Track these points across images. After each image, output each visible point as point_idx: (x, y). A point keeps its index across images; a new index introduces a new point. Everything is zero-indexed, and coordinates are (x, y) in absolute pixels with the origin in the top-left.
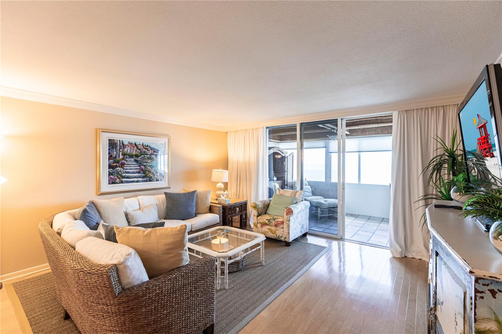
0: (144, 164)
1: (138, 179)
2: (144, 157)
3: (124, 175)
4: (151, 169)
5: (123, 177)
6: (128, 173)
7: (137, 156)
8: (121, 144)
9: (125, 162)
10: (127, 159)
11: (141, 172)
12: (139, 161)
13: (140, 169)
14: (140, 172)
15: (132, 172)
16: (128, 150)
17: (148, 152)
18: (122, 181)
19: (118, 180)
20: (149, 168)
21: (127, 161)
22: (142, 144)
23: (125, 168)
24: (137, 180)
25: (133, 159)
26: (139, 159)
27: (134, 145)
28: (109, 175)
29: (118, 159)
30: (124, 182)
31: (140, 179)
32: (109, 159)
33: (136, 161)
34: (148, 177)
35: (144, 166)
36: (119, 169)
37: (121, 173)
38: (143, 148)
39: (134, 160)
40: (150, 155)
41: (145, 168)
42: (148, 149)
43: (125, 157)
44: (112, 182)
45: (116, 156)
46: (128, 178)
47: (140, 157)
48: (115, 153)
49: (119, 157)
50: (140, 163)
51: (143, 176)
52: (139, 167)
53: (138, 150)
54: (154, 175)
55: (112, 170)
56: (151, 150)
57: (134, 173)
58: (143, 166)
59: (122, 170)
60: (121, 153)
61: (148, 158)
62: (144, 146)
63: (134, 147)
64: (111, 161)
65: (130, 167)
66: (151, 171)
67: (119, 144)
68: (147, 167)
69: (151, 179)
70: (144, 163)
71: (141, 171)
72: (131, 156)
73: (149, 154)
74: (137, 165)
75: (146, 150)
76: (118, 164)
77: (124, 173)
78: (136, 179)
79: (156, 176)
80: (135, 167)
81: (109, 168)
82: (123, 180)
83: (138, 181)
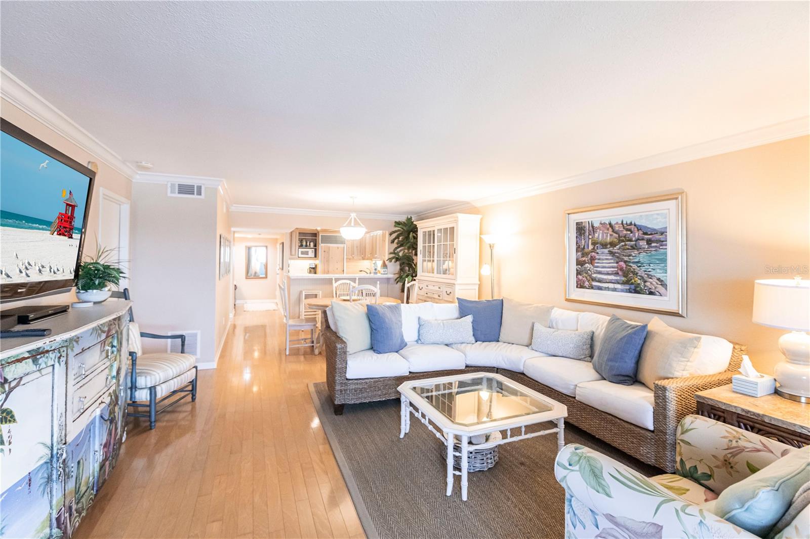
0: (626, 259)
1: (615, 285)
2: (625, 245)
3: (594, 275)
4: (638, 269)
5: (594, 280)
6: (600, 273)
7: (613, 244)
8: (591, 228)
9: (596, 255)
10: (598, 251)
11: (620, 273)
12: (615, 253)
13: (617, 268)
14: (618, 273)
15: (605, 272)
16: (599, 236)
17: (631, 235)
18: (591, 285)
19: (588, 283)
20: (634, 266)
21: (597, 253)
22: (621, 223)
23: (596, 265)
24: (613, 287)
25: (606, 251)
26: (616, 249)
27: (608, 226)
28: (577, 275)
29: (586, 250)
30: (594, 288)
31: (618, 286)
32: (577, 252)
33: (611, 253)
34: (632, 284)
35: (625, 262)
36: (588, 267)
37: (590, 273)
38: (624, 228)
39: (609, 251)
40: (636, 241)
41: (627, 265)
42: (633, 229)
43: (596, 248)
44: (580, 285)
45: (584, 246)
46: (600, 281)
47: (618, 246)
48: (583, 242)
49: (588, 248)
50: (618, 257)
51: (623, 281)
52: (615, 265)
53: (615, 235)
54: (645, 282)
55: (580, 267)
56: (638, 230)
57: (608, 274)
58: (622, 263)
59: (592, 267)
60: (590, 240)
61: (631, 246)
62: (625, 225)
63: (608, 229)
64: (579, 254)
65: (603, 263)
66: (637, 273)
67: (587, 228)
68: (632, 265)
69: (638, 289)
70: (624, 257)
71: (619, 271)
72: (604, 246)
73: (634, 239)
74: (612, 261)
75: (629, 232)
76: (586, 259)
77: (595, 273)
78: (611, 286)
79: (648, 284)
80: (610, 263)
81: (577, 265)
82: (595, 284)
83: (615, 290)
